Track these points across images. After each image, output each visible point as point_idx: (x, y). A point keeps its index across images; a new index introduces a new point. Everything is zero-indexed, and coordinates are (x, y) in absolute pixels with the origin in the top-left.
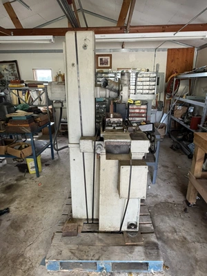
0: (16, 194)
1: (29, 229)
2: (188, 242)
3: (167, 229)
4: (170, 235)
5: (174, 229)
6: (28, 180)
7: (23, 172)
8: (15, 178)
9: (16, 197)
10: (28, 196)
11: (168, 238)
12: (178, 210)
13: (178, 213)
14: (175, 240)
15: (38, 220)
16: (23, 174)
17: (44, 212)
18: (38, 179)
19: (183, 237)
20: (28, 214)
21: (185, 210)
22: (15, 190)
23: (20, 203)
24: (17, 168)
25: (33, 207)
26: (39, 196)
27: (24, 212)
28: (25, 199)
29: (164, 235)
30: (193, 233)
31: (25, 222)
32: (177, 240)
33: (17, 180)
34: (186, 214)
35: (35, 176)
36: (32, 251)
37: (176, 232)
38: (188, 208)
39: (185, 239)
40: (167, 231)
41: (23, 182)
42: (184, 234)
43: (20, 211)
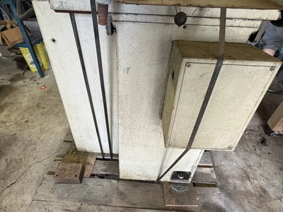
0: (7, 100)
1: (14, 157)
2: (270, 198)
3: (234, 172)
4: (238, 182)
5: (246, 172)
6: (27, 80)
7: (23, 69)
8: (10, 77)
9: (6, 105)
10: (23, 105)
11: (235, 188)
12: (251, 140)
13: (250, 145)
14: (247, 194)
15: (31, 143)
16: (21, 72)
17: (42, 131)
18: (43, 79)
19: (262, 188)
20: (18, 133)
21: (263, 142)
22: (6, 95)
23: (9, 115)
24: (15, 62)
25: (27, 121)
26: (38, 106)
27: (12, 129)
28: (18, 109)
29: (228, 183)
30: (277, 182)
31: (10, 145)
32: (252, 194)
33: (12, 80)
34: (264, 148)
35: (38, 76)
36: (13, 196)
37: (248, 178)
38: (266, 137)
39: (265, 191)
40: (234, 177)
41: (21, 83)
42: (263, 183)
43: (7, 127)
